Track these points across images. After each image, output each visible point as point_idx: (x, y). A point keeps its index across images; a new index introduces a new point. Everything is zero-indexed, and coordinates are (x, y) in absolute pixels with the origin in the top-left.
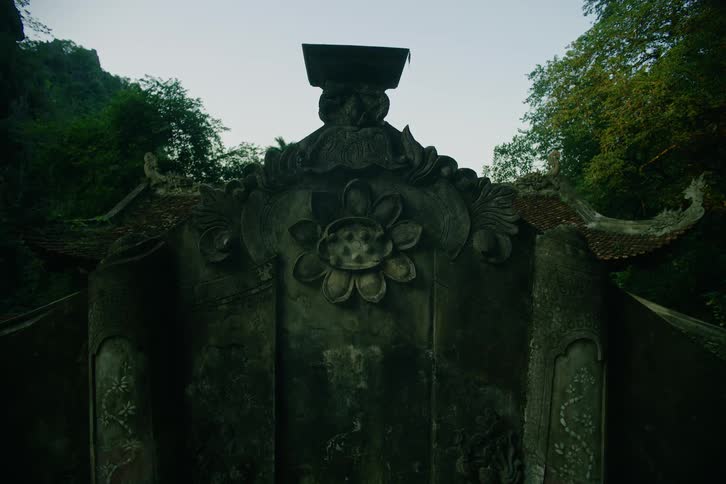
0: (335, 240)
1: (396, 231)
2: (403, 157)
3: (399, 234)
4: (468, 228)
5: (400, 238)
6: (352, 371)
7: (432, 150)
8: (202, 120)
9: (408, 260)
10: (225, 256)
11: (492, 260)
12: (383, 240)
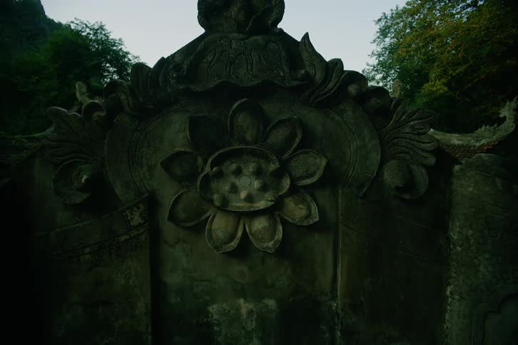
0: (220, 175)
1: (293, 164)
2: (303, 72)
3: (298, 167)
4: (379, 157)
5: (298, 172)
6: (243, 328)
7: (337, 63)
8: (124, 57)
9: (309, 198)
10: (85, 196)
11: (407, 196)
12: (278, 175)
